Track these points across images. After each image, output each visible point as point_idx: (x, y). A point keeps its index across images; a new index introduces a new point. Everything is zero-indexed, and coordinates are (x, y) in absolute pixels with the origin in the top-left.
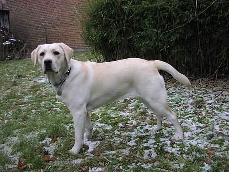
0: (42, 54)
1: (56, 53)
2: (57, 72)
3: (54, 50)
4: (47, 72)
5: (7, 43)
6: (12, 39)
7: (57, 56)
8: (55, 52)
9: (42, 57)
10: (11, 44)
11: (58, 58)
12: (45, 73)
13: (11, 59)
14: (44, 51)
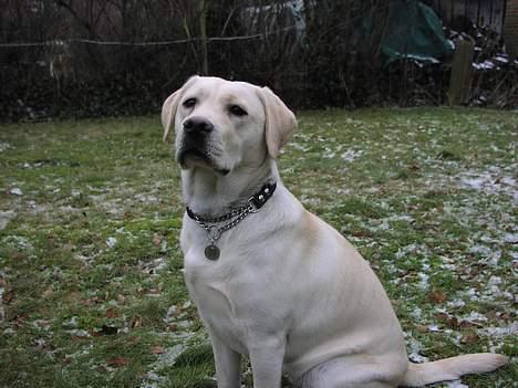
0: (191, 103)
1: (236, 110)
2: (225, 172)
3: (231, 98)
4: (189, 161)
5: (488, 65)
6: (499, 59)
7: (238, 119)
8: (235, 106)
9: (188, 111)
10: (494, 68)
11: (239, 127)
12: (182, 160)
13: (484, 104)
14: (201, 94)
